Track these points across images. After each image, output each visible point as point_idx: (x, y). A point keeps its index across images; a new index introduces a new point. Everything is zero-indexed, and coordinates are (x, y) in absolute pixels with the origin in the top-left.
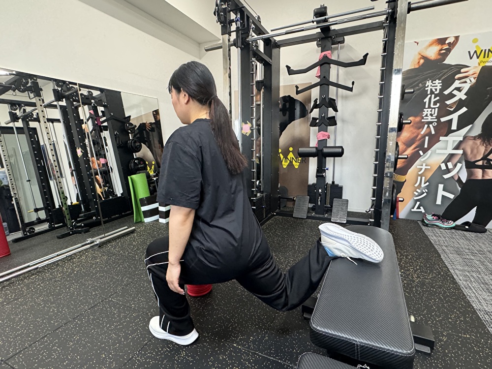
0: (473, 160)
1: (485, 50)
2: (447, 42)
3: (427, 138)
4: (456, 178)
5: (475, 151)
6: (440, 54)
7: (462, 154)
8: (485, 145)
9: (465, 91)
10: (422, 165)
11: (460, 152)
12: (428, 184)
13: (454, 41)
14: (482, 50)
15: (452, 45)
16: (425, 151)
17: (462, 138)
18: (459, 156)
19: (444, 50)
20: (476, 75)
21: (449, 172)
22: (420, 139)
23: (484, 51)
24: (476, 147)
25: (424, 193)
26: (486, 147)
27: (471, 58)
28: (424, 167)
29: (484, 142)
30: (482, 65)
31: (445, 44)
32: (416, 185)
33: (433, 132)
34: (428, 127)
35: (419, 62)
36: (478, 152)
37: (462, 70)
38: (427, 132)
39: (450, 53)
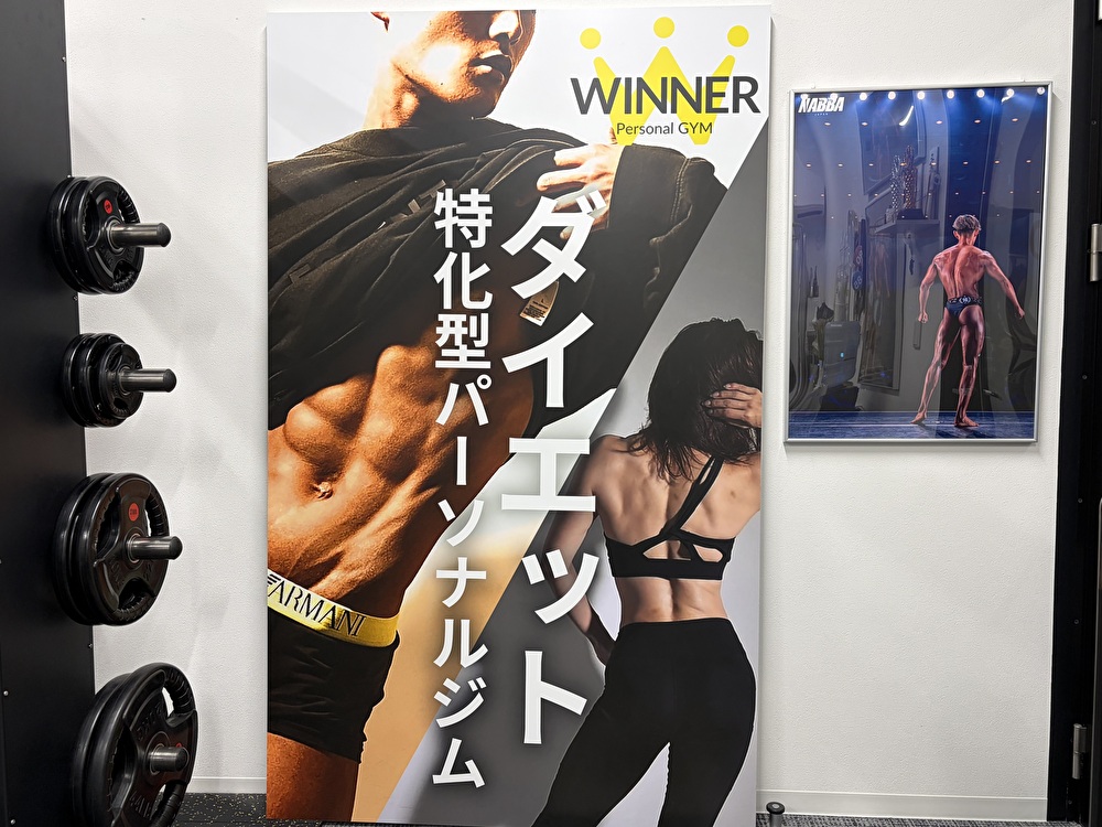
0: (634, 540)
1: (628, 81)
2: (493, 31)
3: (462, 441)
4: (586, 622)
5: (638, 500)
6: (475, 80)
7: (595, 514)
8: (667, 475)
9: (576, 243)
10: (456, 568)
11: (586, 504)
12: (483, 650)
13: (518, 31)
14: (617, 81)
15: (514, 46)
16: (461, 500)
17: (587, 443)
18: (585, 524)
19: (486, 62)
20: (607, 183)
21: (559, 596)
22: (437, 447)
23: (623, 83)
24: (639, 482)
25: (473, 695)
26: (671, 484)
27: (584, 109)
28: (462, 575)
29: (664, 462)
30: (625, 140)
31: (486, 37)
32: (441, 661)
33: (483, 419)
34: (463, 393)
35: (399, 105)
36: (647, 505)
37: (561, 157)
38: (461, 415)
39: (508, 76)
